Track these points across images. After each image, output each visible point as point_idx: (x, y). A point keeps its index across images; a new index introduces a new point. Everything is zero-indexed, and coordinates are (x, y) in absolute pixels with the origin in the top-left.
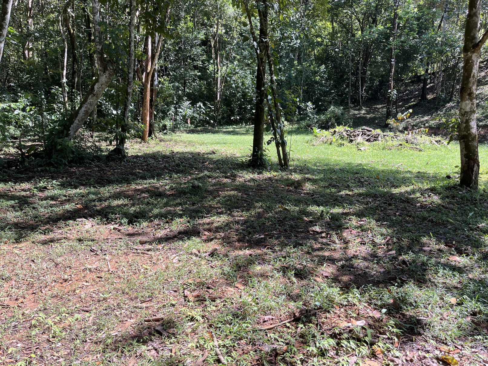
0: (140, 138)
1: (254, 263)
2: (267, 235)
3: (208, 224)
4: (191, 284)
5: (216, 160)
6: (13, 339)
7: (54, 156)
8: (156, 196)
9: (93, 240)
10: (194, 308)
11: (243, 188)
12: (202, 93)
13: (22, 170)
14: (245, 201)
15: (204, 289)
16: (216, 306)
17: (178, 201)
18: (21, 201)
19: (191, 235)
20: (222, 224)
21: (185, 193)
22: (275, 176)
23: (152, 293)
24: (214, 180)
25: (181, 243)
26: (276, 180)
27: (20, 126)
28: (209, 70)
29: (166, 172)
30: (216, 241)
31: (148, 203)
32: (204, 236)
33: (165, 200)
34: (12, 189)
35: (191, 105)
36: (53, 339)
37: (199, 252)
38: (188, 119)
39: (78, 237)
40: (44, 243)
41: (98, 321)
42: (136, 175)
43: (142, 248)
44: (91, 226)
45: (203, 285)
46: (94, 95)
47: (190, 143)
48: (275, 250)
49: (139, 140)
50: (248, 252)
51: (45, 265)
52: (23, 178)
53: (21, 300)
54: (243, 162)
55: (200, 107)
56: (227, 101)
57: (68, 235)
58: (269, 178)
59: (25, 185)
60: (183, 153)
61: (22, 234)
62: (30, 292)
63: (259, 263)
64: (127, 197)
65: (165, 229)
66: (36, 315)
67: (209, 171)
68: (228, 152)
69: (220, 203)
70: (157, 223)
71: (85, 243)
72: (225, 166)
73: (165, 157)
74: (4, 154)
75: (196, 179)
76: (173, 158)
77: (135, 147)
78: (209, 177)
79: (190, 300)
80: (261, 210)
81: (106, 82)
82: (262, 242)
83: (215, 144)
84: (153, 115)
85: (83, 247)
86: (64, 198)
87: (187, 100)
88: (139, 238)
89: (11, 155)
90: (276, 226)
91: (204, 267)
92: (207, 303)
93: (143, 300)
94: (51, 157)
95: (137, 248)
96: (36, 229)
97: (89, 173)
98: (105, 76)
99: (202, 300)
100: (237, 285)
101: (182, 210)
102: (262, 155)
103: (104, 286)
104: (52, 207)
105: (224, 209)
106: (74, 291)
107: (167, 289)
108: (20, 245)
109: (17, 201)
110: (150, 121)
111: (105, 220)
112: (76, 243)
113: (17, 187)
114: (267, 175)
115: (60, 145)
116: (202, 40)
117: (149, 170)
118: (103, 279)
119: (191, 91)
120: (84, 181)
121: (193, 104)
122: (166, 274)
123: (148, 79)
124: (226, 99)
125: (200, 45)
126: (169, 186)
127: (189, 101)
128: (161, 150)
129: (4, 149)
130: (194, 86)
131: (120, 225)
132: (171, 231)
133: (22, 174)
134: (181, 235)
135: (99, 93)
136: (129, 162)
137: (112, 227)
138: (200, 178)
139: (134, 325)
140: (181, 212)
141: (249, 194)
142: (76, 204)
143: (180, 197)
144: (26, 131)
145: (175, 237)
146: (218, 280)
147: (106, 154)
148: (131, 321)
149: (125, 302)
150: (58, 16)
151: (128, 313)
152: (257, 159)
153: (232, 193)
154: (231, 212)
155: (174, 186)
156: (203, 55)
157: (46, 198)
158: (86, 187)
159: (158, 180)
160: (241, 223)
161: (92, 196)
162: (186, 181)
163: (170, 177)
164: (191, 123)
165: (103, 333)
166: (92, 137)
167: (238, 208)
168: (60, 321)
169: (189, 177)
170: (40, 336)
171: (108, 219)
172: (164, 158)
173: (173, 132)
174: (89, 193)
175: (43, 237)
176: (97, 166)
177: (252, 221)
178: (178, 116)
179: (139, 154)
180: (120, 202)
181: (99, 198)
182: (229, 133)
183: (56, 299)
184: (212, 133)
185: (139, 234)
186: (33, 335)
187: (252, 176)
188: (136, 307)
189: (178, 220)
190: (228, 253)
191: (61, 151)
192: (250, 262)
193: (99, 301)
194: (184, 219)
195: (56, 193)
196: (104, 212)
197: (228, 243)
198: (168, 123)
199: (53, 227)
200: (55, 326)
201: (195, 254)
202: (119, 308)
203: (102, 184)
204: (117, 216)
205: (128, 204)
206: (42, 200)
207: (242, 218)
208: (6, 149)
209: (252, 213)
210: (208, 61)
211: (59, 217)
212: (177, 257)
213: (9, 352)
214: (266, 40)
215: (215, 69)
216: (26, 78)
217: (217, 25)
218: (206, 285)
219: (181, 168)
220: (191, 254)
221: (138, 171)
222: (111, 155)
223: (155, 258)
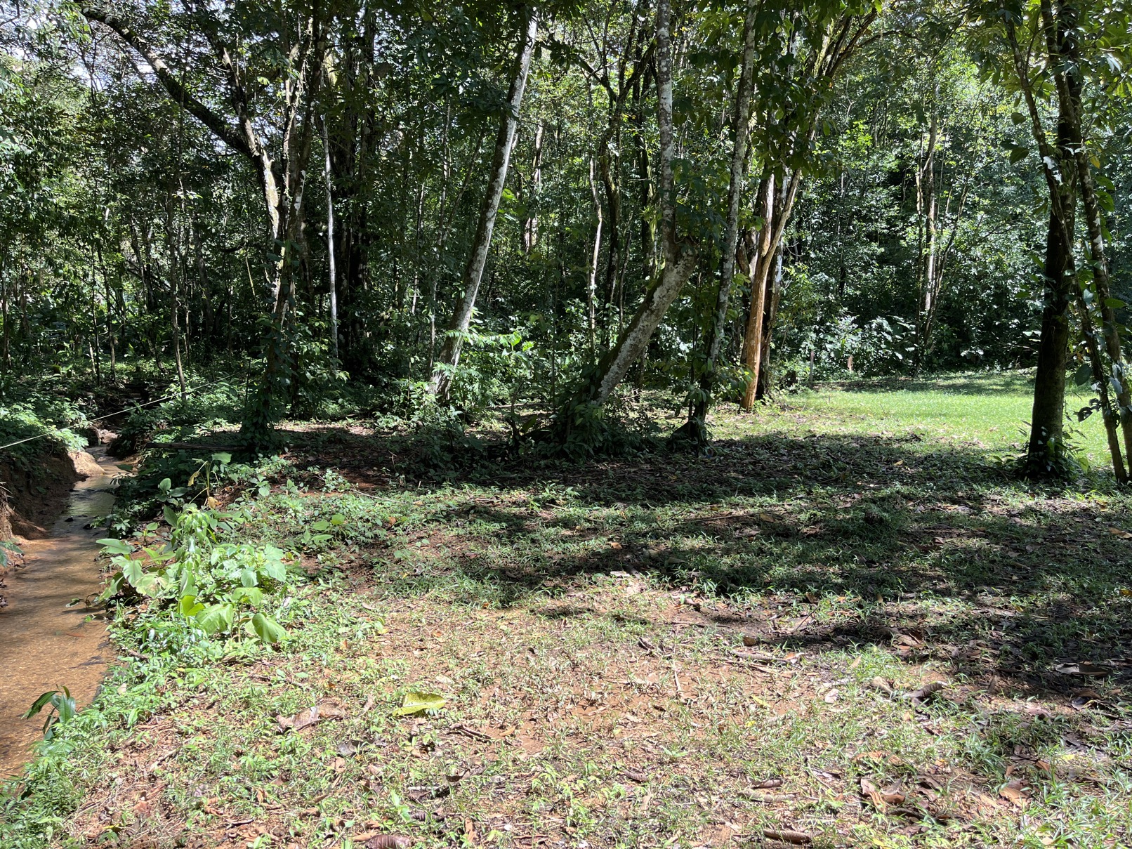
0: (736, 401)
1: (1054, 742)
2: (1089, 668)
3: (911, 617)
4: (877, 765)
5: (923, 455)
6: (496, 812)
7: (570, 439)
8: (778, 535)
9: (644, 623)
10: (889, 830)
11: (1004, 532)
12: (886, 294)
13: (514, 463)
14: (1014, 567)
15: (912, 787)
16: (950, 839)
17: (832, 551)
18: (511, 526)
19: (867, 641)
20: (952, 622)
21: (846, 534)
22: (1103, 507)
23: (780, 770)
24: (922, 507)
25: (843, 655)
26: (1108, 518)
27: (508, 380)
28: (904, 239)
29: (799, 482)
30: (937, 663)
31: (761, 552)
32: (901, 647)
33: (800, 547)
34: (495, 501)
35: (856, 326)
36: (573, 829)
37: (891, 685)
38: (847, 357)
39: (615, 612)
40: (553, 615)
41: (661, 810)
42: (730, 485)
43: (749, 654)
44: (638, 591)
45: (910, 776)
46: (652, 312)
47: (853, 413)
48: (1116, 712)
49: (735, 406)
50: (1031, 707)
51: (553, 663)
52: (514, 479)
53: (510, 729)
54: (999, 464)
55: (880, 328)
56: (950, 311)
57: (595, 604)
58: (1085, 510)
59: (519, 494)
60: (837, 437)
61: (512, 593)
62: (527, 715)
63: (1069, 744)
64: (712, 532)
65: (802, 616)
66: (539, 768)
67: (906, 484)
68: (956, 437)
69: (942, 567)
70: (782, 599)
71: (629, 626)
72: (948, 473)
73: (793, 445)
74: (481, 432)
75: (874, 502)
76: (814, 448)
77: (727, 421)
78: (908, 498)
79: (879, 807)
80: (1062, 596)
81: (677, 284)
82: (1072, 685)
83: (918, 416)
84: (768, 352)
85: (625, 635)
86: (587, 525)
87: (847, 313)
88: (743, 631)
89: (494, 434)
90: (1114, 645)
91: (910, 729)
92: (925, 825)
93: (759, 783)
94: (563, 441)
95: (739, 654)
96: (536, 584)
97: (632, 475)
98: (675, 270)
99: (909, 815)
100: (1006, 794)
101: (841, 576)
102: (1059, 446)
103: (670, 731)
104: (565, 542)
105: (952, 584)
106: (610, 729)
107: (816, 767)
108: (508, 615)
109: (504, 525)
110: (761, 364)
111: (667, 579)
112: (609, 625)
113: (505, 497)
114: (1074, 501)
115: (581, 416)
116: (891, 172)
117: (759, 475)
118: (666, 715)
119: (858, 293)
120: (624, 491)
121: (861, 322)
122: (811, 728)
123: (762, 271)
124: (947, 308)
125: (885, 185)
126: (808, 515)
127: (852, 315)
128: (784, 429)
129: (483, 422)
130: (866, 279)
131: (698, 596)
132: (817, 623)
133: (513, 472)
134: (840, 637)
135: (662, 307)
136: (715, 454)
137: (682, 597)
138: (883, 499)
139: (741, 840)
140: (840, 581)
141: (1024, 551)
142: (609, 540)
143: (833, 542)
144: (520, 388)
145: (828, 640)
146: (949, 769)
147: (665, 435)
148: (733, 826)
149: (719, 779)
150: (586, 161)
151: (725, 806)
152: (1046, 456)
153: (975, 543)
154: (975, 593)
155: (819, 514)
156: (891, 206)
157: (554, 523)
158: (628, 505)
159: (781, 498)
160: (1005, 625)
161: (640, 526)
162: (849, 505)
163: (809, 494)
164: (856, 368)
165: (672, 839)
166: (637, 399)
167: (995, 585)
168: (585, 792)
169: (856, 495)
170: (547, 816)
171: (674, 578)
172: (793, 448)
173: (812, 389)
174: (633, 519)
175: (549, 603)
176: (648, 461)
177: (1041, 625)
178: (824, 352)
179: (736, 438)
180: (696, 542)
181: (654, 530)
182: (956, 389)
183: (575, 741)
184: (909, 389)
185: (741, 621)
186: (536, 812)
187: (1030, 502)
188: (742, 795)
189: (835, 598)
190: (973, 702)
191: (583, 427)
192: (1041, 735)
193: (662, 763)
194: (848, 598)
195: (572, 513)
196: (666, 562)
197: (970, 675)
198: (802, 369)
199: (567, 583)
200: (575, 801)
201: (881, 689)
202: (705, 789)
203: (659, 500)
204: (693, 573)
205: (714, 549)
206: (547, 527)
207: (1007, 613)
208: (486, 423)
209: (1039, 603)
210: (904, 219)
211: (577, 563)
212: (835, 691)
213: (490, 839)
214: (1077, 151)
215: (921, 236)
216: (524, 287)
217: (931, 131)
218: (919, 777)
219: (834, 473)
220: (872, 687)
221: (733, 474)
222: (677, 438)
223: (780, 684)
